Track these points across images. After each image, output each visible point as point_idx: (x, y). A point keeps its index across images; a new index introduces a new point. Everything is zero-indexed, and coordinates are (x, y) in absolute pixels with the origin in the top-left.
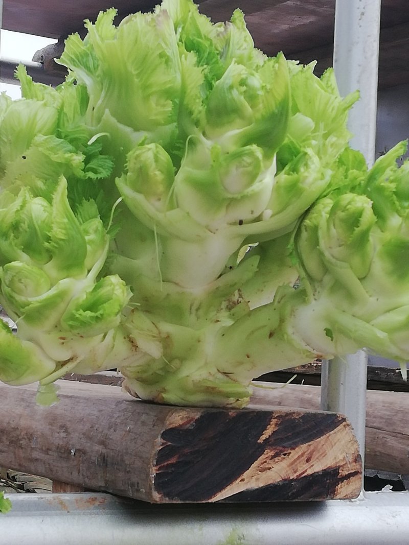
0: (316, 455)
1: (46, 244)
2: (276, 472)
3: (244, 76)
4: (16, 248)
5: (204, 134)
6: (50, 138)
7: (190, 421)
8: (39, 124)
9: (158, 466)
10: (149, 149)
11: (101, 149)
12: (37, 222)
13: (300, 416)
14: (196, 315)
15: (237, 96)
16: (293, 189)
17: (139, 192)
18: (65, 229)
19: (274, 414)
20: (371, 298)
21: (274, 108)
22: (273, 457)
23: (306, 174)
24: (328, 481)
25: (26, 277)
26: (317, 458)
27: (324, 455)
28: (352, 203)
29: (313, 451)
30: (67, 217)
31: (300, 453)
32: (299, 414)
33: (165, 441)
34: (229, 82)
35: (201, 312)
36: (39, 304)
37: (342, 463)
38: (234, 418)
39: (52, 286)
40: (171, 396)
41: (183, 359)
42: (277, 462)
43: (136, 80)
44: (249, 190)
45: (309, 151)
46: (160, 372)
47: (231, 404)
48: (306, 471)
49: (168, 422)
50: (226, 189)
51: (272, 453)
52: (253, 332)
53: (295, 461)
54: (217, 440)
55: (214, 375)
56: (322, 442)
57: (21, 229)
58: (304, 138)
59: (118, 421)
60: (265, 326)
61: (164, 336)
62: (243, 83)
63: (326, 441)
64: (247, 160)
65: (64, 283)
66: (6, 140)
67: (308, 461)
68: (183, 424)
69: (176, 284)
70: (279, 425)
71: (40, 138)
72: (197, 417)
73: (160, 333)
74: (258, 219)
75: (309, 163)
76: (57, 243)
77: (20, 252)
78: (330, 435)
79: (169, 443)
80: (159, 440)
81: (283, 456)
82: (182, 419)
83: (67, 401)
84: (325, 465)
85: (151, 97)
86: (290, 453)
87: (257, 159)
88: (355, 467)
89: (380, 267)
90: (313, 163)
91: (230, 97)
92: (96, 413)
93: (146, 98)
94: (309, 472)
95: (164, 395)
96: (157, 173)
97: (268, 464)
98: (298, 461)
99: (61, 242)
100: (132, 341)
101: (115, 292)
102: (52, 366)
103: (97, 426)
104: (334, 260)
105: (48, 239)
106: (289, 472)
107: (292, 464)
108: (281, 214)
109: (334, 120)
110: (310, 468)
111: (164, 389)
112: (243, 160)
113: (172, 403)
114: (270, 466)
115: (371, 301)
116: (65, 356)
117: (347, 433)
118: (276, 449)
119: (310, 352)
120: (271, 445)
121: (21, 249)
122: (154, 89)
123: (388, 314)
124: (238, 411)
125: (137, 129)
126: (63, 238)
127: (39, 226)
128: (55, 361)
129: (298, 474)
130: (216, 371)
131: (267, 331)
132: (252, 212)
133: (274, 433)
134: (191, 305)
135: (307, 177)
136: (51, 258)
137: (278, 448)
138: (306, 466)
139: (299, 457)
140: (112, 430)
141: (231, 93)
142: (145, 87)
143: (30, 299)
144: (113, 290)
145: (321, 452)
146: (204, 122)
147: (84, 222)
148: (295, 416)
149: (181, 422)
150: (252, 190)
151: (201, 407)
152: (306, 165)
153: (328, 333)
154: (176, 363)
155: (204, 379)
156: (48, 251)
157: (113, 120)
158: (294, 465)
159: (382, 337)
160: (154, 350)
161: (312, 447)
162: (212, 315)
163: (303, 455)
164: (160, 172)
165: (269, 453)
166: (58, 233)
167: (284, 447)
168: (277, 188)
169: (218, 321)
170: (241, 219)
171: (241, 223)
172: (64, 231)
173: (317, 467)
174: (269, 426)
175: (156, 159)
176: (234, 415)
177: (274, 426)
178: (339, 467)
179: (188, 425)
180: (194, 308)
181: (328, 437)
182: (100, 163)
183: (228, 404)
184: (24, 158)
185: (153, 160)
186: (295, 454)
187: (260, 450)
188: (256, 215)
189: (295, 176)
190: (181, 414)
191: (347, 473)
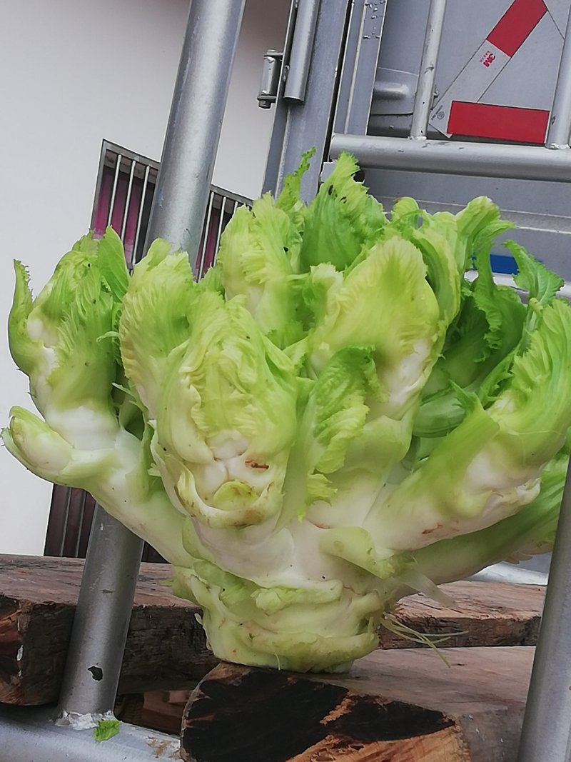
9: (191, 720)
42: (342, 754)
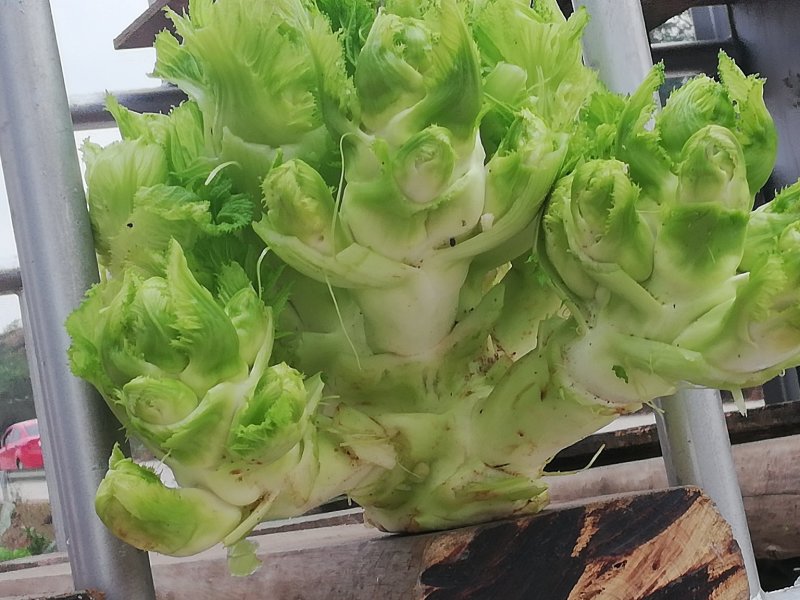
0: (666, 555)
1: (175, 342)
2: (610, 594)
3: (398, 30)
4: (135, 358)
5: (363, 128)
6: (157, 188)
7: (461, 547)
8: (141, 173)
10: (287, 169)
11: (230, 186)
12: (154, 314)
13: (628, 504)
14: (435, 392)
15: (395, 60)
16: (516, 176)
17: (288, 234)
18: (196, 313)
19: (587, 511)
20: (664, 306)
21: (450, 63)
22: (600, 574)
23: (528, 148)
24: (694, 590)
25: (156, 397)
26: (669, 560)
27: (679, 552)
28: (597, 174)
29: (661, 550)
30: (195, 296)
31: (641, 558)
32: (625, 501)
33: (428, 587)
34: (378, 43)
35: (440, 386)
36: (185, 431)
37: (710, 559)
38: (527, 529)
39: (200, 400)
40: (428, 519)
41: (431, 462)
43: (254, 75)
44: (448, 193)
45: (526, 113)
46: (403, 487)
47: (521, 509)
48: (656, 582)
49: (427, 558)
50: (411, 200)
51: (597, 568)
52: (518, 398)
53: (636, 571)
54: (509, 567)
55: (482, 473)
56: (672, 535)
57: (135, 329)
58: (517, 96)
59: (365, 572)
60: (533, 384)
61: (392, 433)
62: (399, 39)
63: (677, 532)
64: (428, 149)
65: (216, 392)
66: (100, 207)
67: (655, 567)
68: (450, 556)
69: (394, 354)
70: (598, 523)
71: (142, 193)
72: (469, 541)
73: (385, 431)
74: (477, 230)
75: (529, 130)
76: (190, 337)
77: (142, 363)
78: (681, 522)
79: (435, 589)
80: (420, 587)
81: (615, 569)
82: (447, 548)
83: (297, 559)
84: (684, 566)
85: (282, 94)
86: (626, 561)
87: (442, 144)
88: (732, 560)
89: (666, 257)
90: (536, 130)
91: (384, 65)
92: (336, 568)
93: (277, 97)
94: (662, 583)
95: (419, 520)
96: (306, 200)
97: (595, 584)
98: (641, 571)
99: (195, 335)
100: (347, 452)
101: (284, 387)
102: (236, 515)
103: (339, 586)
104: (595, 264)
105: (176, 334)
106: (630, 590)
107: (632, 576)
108: (507, 215)
109: (559, 59)
110: (661, 576)
111: (416, 510)
112: (422, 151)
113: (433, 528)
114: (598, 588)
115: (666, 311)
116: (251, 496)
117: (707, 512)
118: (601, 560)
119: (604, 406)
120: (594, 557)
121: (142, 358)
122: (283, 82)
123: (695, 323)
124: (530, 517)
125: (274, 146)
126: (196, 327)
127: (158, 319)
128: (239, 507)
129: (644, 590)
130: (484, 466)
131: (535, 392)
132: (464, 223)
133: (593, 538)
134: (425, 380)
135: (530, 152)
136: (187, 361)
137: (605, 558)
138: (654, 575)
139: (640, 565)
140: (358, 588)
141: (384, 59)
142: (271, 81)
143: (170, 427)
144: (281, 384)
145: (673, 549)
146: (357, 110)
147: (230, 297)
148: (620, 505)
149: (447, 554)
150: (453, 192)
151: (475, 524)
152: (525, 135)
153: (619, 371)
154: (423, 469)
155: (469, 483)
156: (180, 351)
157: (238, 140)
158: (635, 579)
159: (693, 360)
160: (384, 457)
161: (657, 546)
162: (459, 385)
163: (645, 560)
164: (310, 199)
165: (592, 569)
166: (187, 322)
167: (614, 555)
168: (491, 180)
169: (470, 393)
170: (451, 236)
171: (453, 242)
172: (195, 318)
173: (673, 573)
174: (583, 530)
175: (300, 181)
176: (526, 524)
177: (590, 527)
178: (706, 566)
179: (459, 555)
180: (430, 382)
181: (679, 525)
182: (234, 206)
183: (515, 511)
184: (130, 225)
185: (296, 184)
186: (633, 561)
187: (578, 567)
188: (471, 225)
189: (513, 154)
190: (444, 541)
191: (721, 573)
